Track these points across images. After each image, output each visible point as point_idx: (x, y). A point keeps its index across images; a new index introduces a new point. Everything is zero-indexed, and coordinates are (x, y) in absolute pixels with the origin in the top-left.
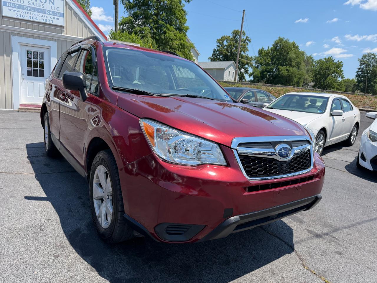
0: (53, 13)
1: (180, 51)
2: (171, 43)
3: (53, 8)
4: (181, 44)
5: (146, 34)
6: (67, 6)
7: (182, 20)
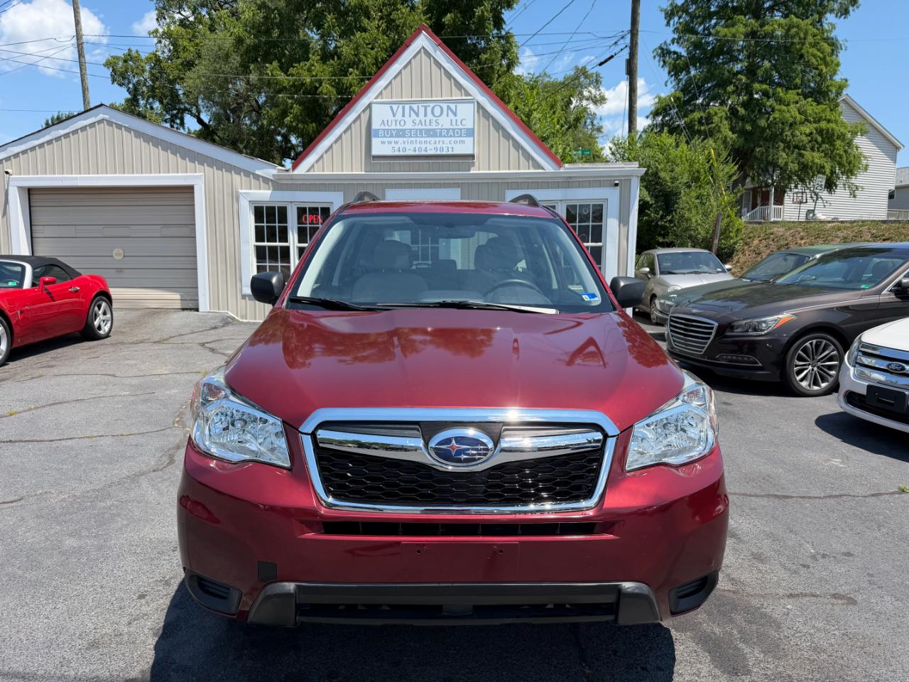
0: (454, 133)
1: (818, 151)
2: (789, 133)
3: (454, 123)
4: (820, 132)
5: (717, 125)
6: (481, 111)
7: (823, 67)
